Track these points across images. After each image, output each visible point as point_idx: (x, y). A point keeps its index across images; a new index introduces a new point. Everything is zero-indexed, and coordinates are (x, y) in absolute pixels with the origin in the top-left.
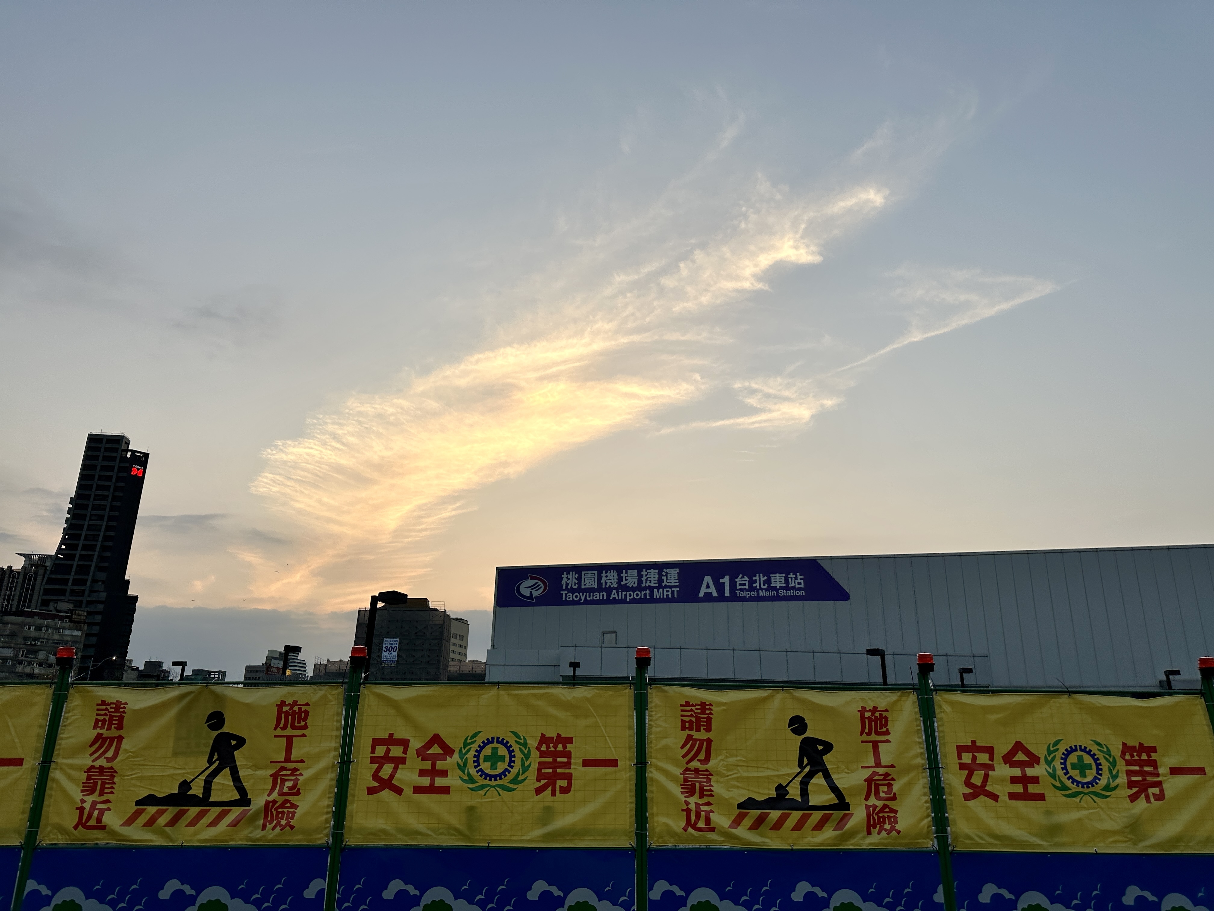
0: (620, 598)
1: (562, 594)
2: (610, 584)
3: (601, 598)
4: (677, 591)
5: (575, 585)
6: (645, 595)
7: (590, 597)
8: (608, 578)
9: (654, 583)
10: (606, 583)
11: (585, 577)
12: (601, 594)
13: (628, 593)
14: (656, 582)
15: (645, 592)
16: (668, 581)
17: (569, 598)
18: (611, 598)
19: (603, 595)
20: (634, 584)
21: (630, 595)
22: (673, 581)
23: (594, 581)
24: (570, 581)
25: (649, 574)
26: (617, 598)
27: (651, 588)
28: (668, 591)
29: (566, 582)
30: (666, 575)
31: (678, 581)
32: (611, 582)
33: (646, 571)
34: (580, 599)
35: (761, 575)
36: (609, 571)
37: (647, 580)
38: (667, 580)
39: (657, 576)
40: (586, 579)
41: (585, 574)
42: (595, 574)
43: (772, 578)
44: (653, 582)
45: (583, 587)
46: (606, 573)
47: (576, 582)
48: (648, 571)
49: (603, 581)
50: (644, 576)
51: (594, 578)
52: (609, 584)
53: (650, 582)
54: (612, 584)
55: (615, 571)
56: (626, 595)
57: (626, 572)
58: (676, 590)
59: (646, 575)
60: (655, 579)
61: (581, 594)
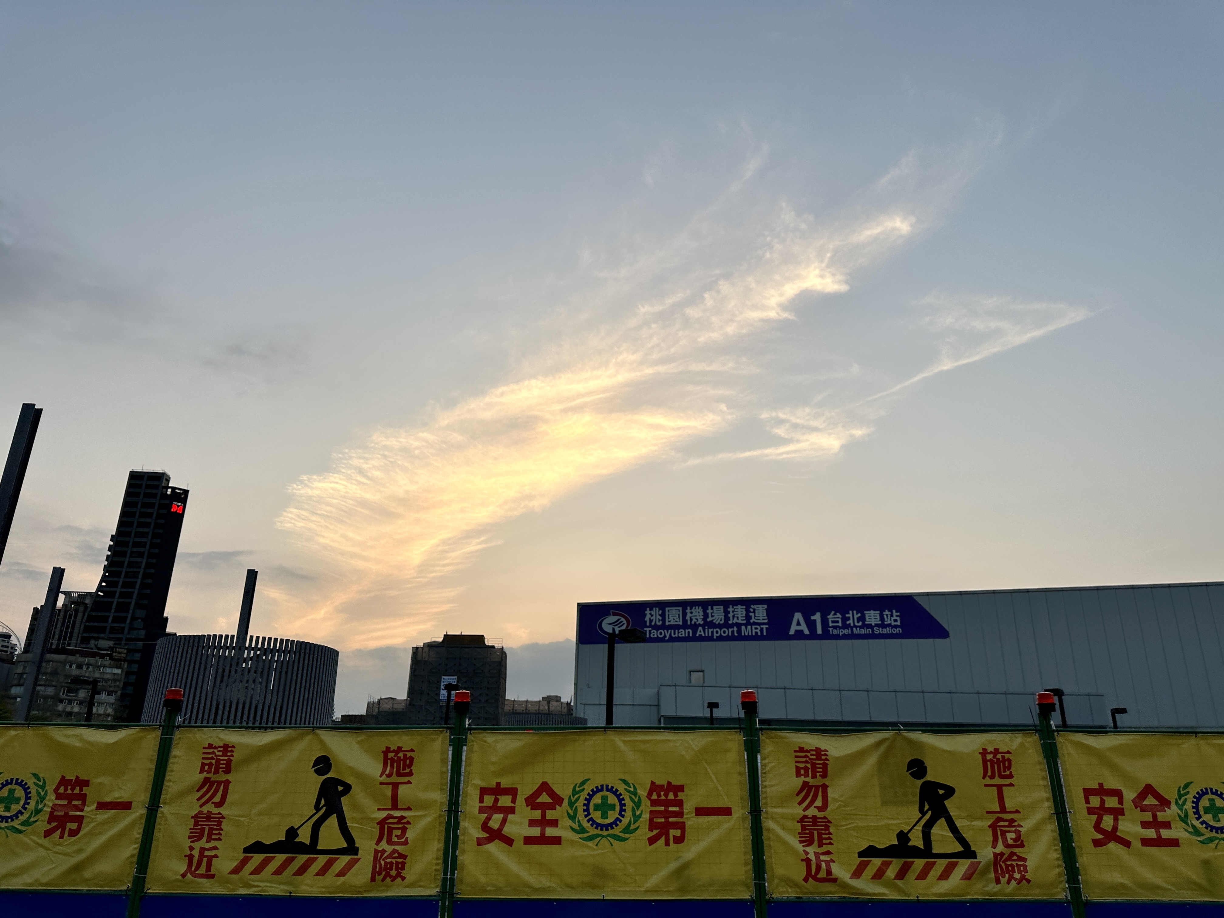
0: (707, 635)
1: (646, 631)
2: (696, 621)
3: (687, 635)
4: (766, 628)
5: (659, 622)
6: (733, 632)
7: (675, 634)
8: (693, 614)
9: (742, 620)
10: (691, 620)
11: (669, 613)
12: (687, 631)
13: (715, 630)
14: (744, 618)
15: (732, 629)
16: (756, 618)
17: (654, 635)
18: (697, 635)
19: (689, 632)
20: (721, 620)
21: (717, 632)
22: (761, 618)
23: (679, 617)
24: (654, 618)
25: (736, 610)
26: (703, 635)
27: (739, 625)
28: (756, 629)
29: (650, 619)
30: (754, 612)
31: (766, 618)
32: (697, 619)
33: (733, 607)
34: (665, 636)
35: (855, 612)
36: (694, 608)
37: (734, 617)
38: (755, 616)
39: (744, 613)
40: (670, 616)
41: (668, 611)
42: (679, 610)
43: (867, 615)
44: (740, 618)
45: (667, 623)
46: (691, 609)
47: (660, 618)
48: (735, 607)
49: (688, 618)
50: (731, 612)
51: (679, 615)
52: (694, 620)
53: (738, 618)
54: (698, 621)
55: (700, 607)
56: (712, 632)
57: (712, 609)
58: (764, 627)
59: (733, 612)
60: (742, 616)
61: (666, 631)
